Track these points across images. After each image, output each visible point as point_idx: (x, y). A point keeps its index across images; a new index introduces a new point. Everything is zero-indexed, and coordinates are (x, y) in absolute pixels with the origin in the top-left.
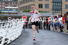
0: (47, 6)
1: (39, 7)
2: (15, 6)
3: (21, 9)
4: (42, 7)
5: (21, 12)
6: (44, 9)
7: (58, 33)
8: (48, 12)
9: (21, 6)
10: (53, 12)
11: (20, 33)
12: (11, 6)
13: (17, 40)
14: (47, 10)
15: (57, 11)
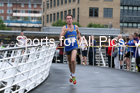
0: (108, 12)
1: (91, 15)
2: (35, 12)
3: (49, 18)
4: (96, 15)
5: (49, 25)
6: (100, 19)
7: (132, 75)
8: (111, 26)
9: (50, 11)
10: (122, 27)
11: (46, 74)
12: (27, 12)
13: (38, 90)
14: (109, 21)
15: (130, 25)
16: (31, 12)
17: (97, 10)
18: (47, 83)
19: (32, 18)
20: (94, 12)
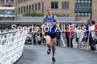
0: (66, 5)
1: (52, 7)
2: (10, 6)
3: (20, 10)
4: (57, 7)
5: (21, 16)
6: (60, 10)
8: (68, 16)
9: (21, 5)
10: (76, 16)
12: (3, 6)
14: (67, 12)
15: (83, 14)
16: (6, 6)
17: (57, 3)
18: (21, 61)
19: (7, 10)
20: (54, 5)
